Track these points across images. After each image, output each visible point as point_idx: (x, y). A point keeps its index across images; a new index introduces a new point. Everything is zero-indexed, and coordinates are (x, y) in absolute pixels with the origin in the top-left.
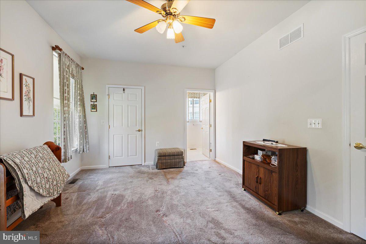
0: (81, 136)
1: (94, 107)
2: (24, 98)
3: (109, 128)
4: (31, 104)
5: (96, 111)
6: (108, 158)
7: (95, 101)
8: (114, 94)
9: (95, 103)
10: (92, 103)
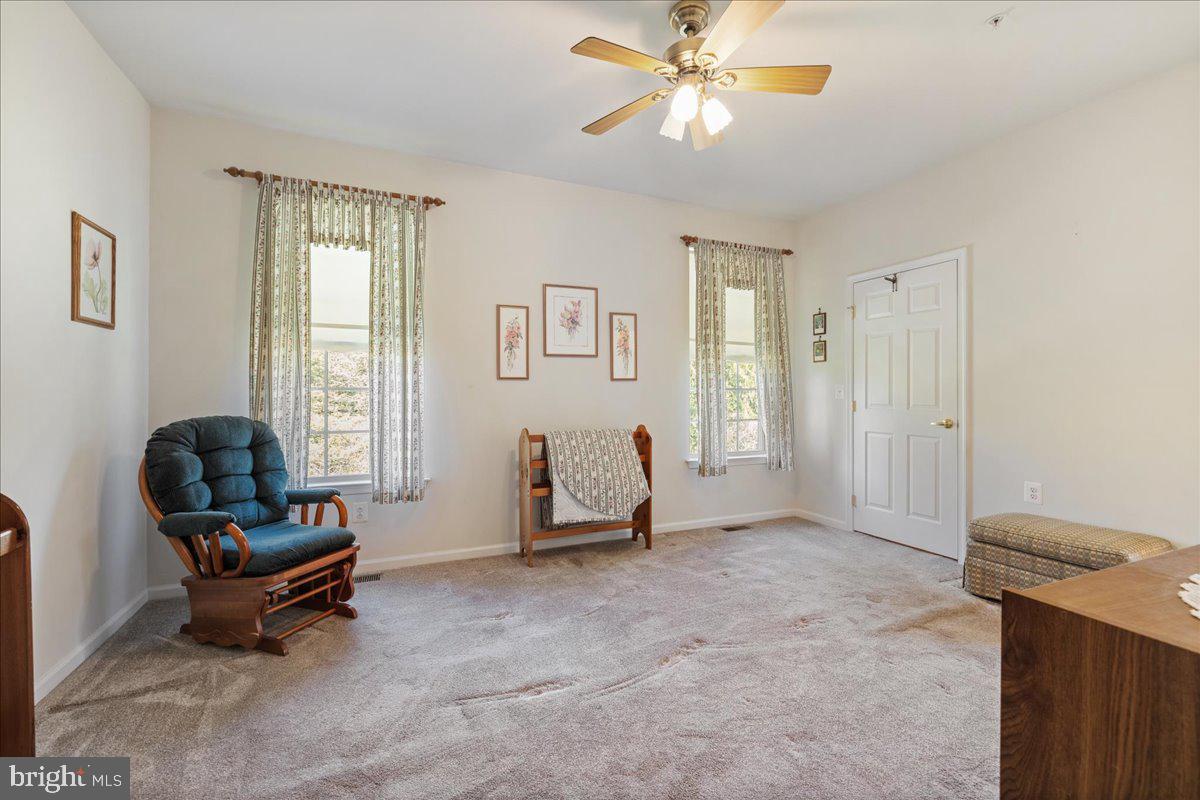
0: (773, 427)
1: (822, 348)
2: (616, 350)
3: (854, 410)
4: (632, 359)
5: (825, 360)
6: (850, 506)
7: (822, 330)
8: (866, 303)
9: (823, 338)
10: (817, 338)
